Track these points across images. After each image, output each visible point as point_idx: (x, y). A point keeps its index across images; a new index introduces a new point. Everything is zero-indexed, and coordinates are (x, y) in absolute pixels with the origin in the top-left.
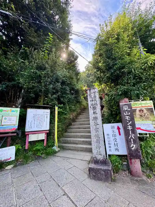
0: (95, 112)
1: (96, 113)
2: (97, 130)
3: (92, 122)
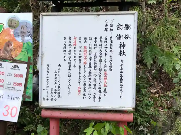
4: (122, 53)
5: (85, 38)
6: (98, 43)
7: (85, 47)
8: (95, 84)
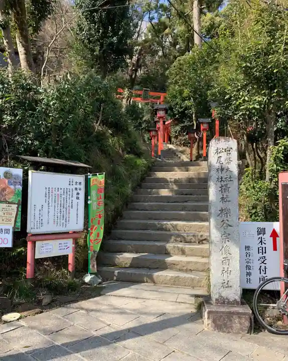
1: (228, 199)
2: (226, 237)
4: (78, 198)
5: (58, 189)
6: (65, 192)
7: (58, 194)
8: (63, 217)
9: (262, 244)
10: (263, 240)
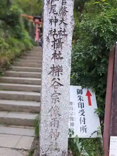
0: (57, 52)
1: (61, 56)
2: (56, 97)
3: (46, 79)
9: (80, 101)
10: (81, 98)
